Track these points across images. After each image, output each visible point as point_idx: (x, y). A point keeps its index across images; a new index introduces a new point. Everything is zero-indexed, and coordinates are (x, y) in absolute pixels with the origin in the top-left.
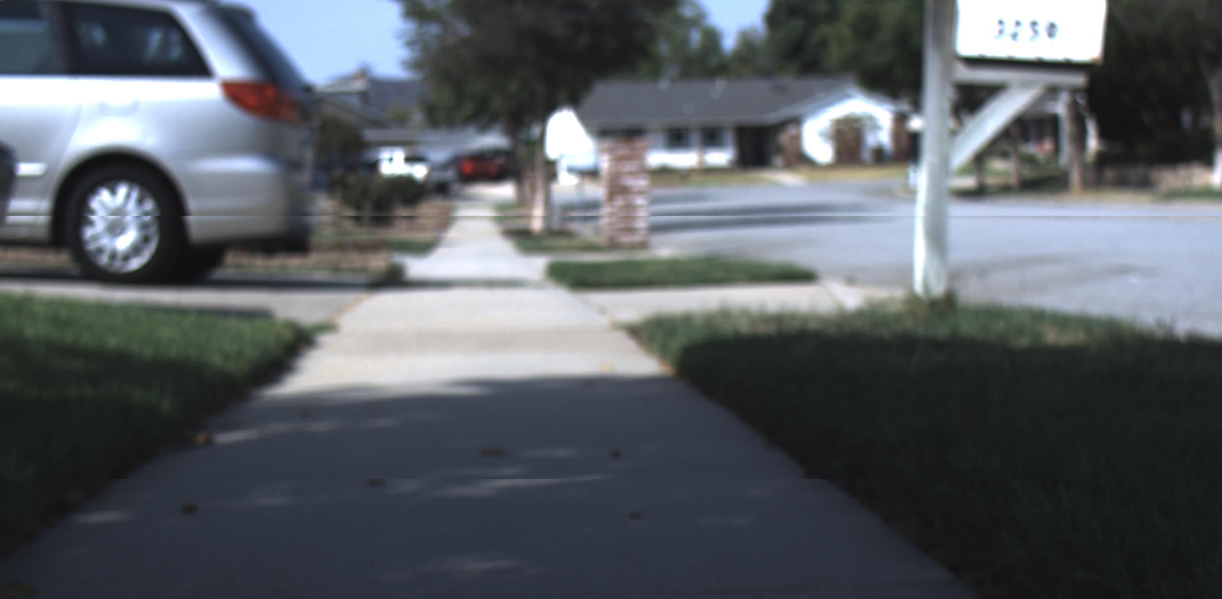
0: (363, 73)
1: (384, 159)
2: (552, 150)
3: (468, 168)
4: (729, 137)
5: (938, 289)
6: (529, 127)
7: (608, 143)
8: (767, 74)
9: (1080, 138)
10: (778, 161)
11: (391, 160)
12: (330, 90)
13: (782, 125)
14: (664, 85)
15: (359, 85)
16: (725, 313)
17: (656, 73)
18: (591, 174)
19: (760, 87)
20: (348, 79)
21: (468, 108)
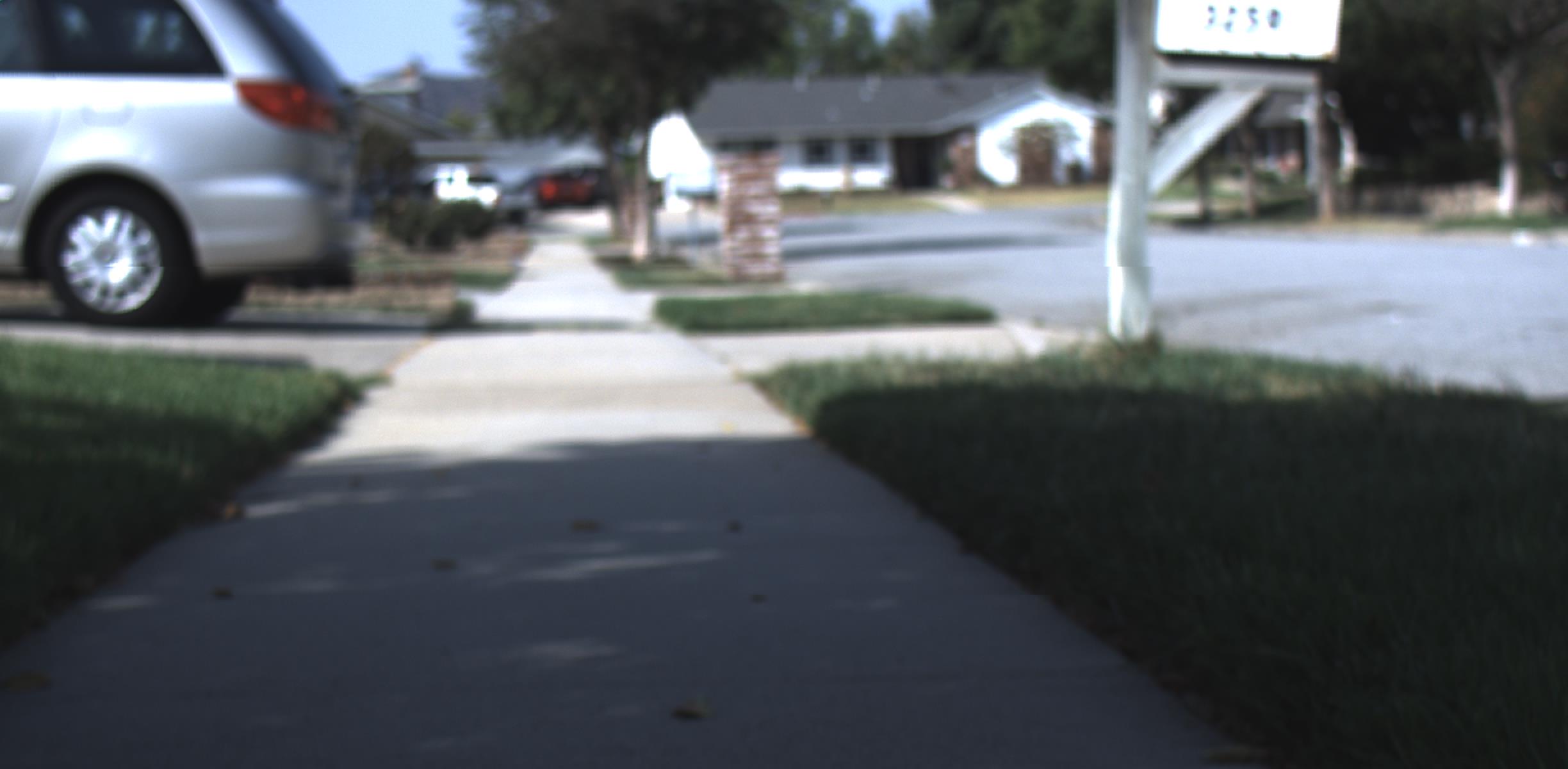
0: (414, 69)
1: (440, 180)
2: (657, 168)
3: (550, 190)
4: (885, 151)
5: (1139, 330)
6: (628, 137)
7: (729, 159)
8: (933, 69)
9: (1332, 153)
10: (947, 181)
11: (450, 180)
12: (371, 91)
13: (952, 136)
14: (800, 84)
15: (408, 85)
16: (876, 361)
17: (790, 69)
18: (707, 198)
19: (923, 87)
20: (395, 76)
21: (550, 114)
